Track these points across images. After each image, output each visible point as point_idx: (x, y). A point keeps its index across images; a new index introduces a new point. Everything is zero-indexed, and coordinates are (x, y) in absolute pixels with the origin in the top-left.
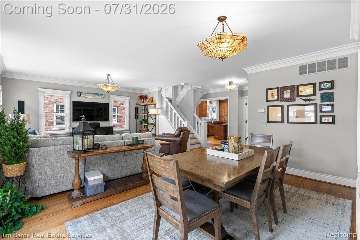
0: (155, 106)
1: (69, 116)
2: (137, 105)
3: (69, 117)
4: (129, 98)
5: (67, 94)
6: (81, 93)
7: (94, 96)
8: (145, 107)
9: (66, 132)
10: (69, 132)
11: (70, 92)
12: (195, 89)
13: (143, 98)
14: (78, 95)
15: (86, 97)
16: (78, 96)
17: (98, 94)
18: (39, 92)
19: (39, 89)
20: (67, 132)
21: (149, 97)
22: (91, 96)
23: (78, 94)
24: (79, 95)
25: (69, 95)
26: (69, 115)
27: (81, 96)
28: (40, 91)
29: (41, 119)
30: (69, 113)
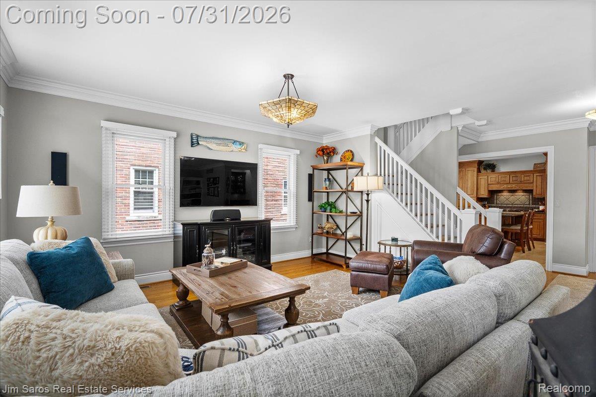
0: (362, 170)
1: (172, 194)
2: (314, 168)
3: (172, 197)
4: (298, 152)
5: (168, 140)
6: (198, 136)
7: (227, 145)
8: (329, 173)
9: (164, 233)
10: (171, 232)
11: (174, 134)
12: (460, 129)
13: (327, 152)
14: (192, 142)
15: (209, 149)
16: (192, 145)
17: (235, 142)
18: (104, 132)
19: (104, 124)
20: (167, 233)
21: (341, 150)
22: (219, 144)
23: (192, 139)
24: (195, 141)
25: (173, 141)
26: (172, 191)
27: (198, 144)
28: (107, 129)
29: (108, 199)
30: (172, 185)
